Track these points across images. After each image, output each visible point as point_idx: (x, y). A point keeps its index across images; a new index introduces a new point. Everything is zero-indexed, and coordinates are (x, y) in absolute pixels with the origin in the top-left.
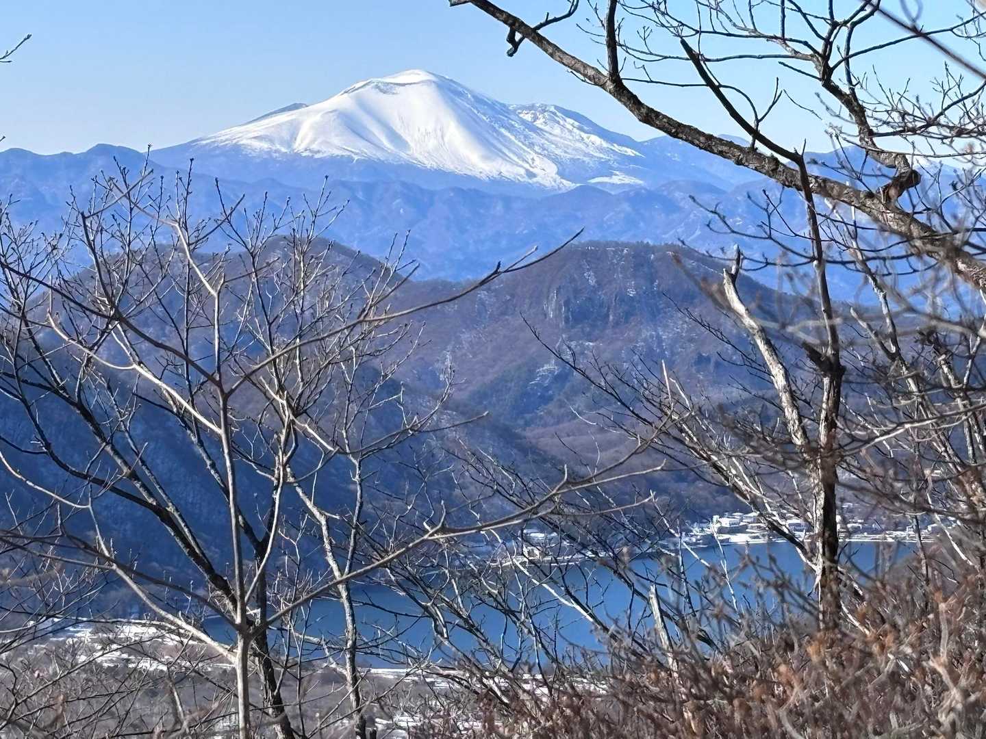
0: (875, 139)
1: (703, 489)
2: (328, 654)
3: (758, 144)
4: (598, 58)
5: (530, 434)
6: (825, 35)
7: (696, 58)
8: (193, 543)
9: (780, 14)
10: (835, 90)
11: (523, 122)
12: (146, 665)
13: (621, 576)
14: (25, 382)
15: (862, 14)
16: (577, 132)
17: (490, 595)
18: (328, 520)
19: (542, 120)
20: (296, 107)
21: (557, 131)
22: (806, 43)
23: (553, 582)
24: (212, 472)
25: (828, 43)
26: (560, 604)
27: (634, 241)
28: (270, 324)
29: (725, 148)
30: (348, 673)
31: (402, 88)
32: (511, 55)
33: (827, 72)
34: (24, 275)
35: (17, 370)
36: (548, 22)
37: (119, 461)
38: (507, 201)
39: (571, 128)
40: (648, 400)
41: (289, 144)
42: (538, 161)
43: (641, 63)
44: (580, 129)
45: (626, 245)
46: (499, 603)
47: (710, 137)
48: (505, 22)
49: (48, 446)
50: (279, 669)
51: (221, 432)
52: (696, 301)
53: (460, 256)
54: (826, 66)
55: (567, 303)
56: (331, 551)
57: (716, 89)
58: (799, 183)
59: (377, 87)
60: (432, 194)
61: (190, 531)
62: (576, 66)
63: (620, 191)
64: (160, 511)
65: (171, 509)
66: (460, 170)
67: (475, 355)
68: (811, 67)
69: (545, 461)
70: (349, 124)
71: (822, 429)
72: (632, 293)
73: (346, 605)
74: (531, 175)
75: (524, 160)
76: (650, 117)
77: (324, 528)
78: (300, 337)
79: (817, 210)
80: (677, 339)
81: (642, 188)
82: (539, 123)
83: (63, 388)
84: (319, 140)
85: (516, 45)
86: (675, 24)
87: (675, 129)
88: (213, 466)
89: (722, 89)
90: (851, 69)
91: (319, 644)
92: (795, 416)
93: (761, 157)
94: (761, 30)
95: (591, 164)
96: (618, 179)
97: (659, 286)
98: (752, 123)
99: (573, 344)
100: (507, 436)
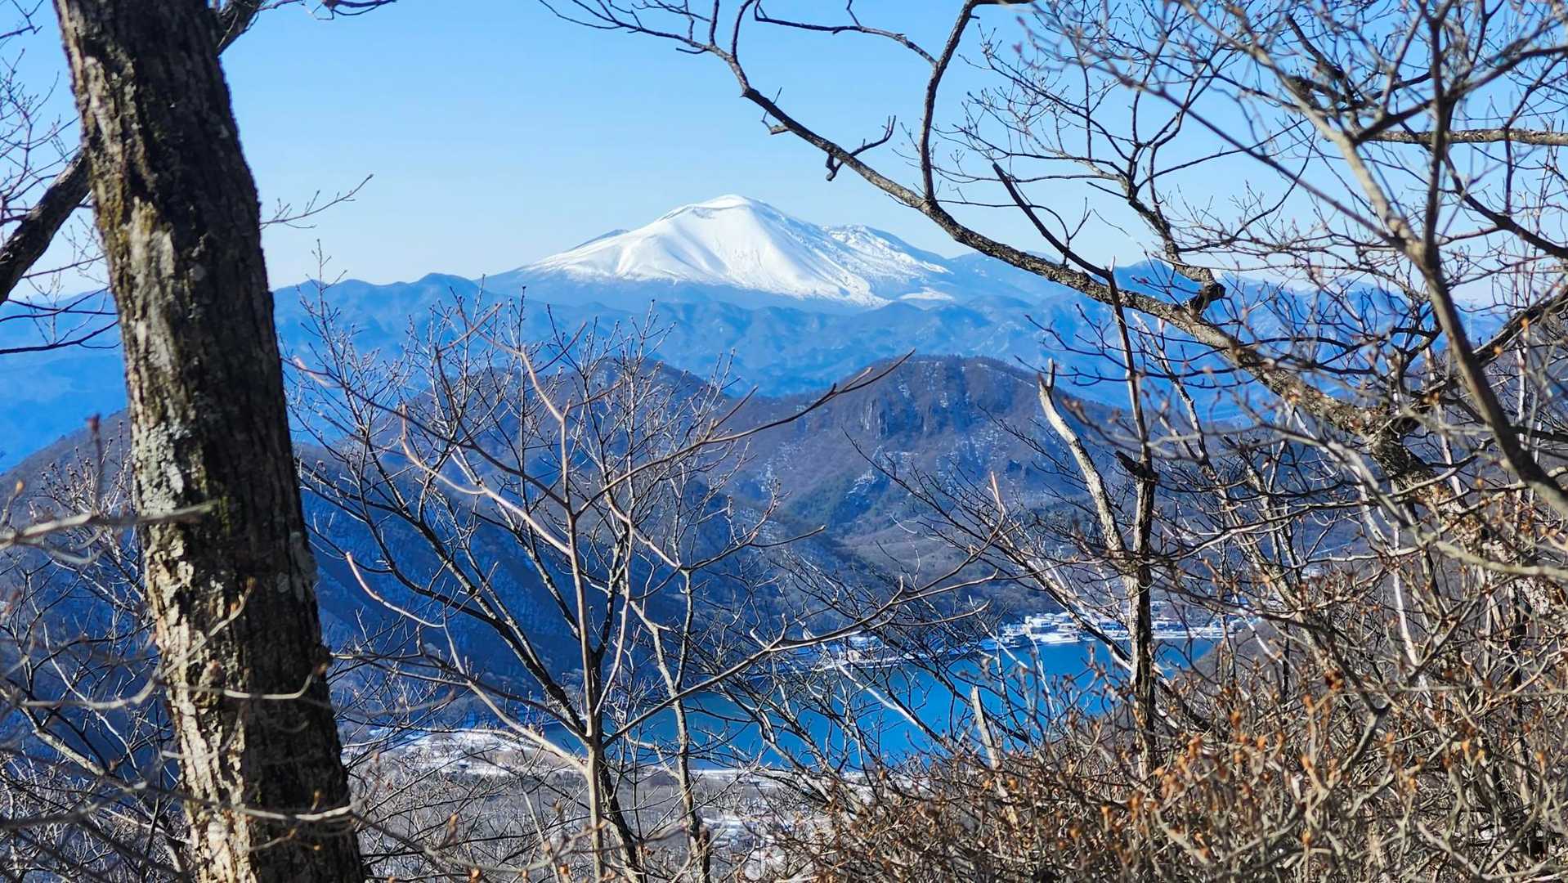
0: (1182, 255)
1: (1016, 591)
2: (661, 759)
3: (1069, 261)
4: (915, 181)
5: (850, 542)
6: (1130, 156)
7: (1008, 181)
8: (530, 654)
9: (1087, 137)
10: (1141, 208)
11: (837, 243)
12: (483, 770)
13: (941, 679)
14: (371, 504)
15: (1164, 136)
16: (887, 250)
17: (815, 699)
18: (659, 630)
19: (854, 240)
20: (616, 233)
21: (868, 249)
22: (1112, 164)
23: (876, 685)
24: (549, 586)
25: (1133, 163)
26: (882, 706)
27: (945, 354)
28: (602, 443)
29: (1038, 265)
30: (681, 777)
31: (718, 213)
32: (830, 180)
33: (1133, 191)
34: (369, 401)
35: (363, 493)
36: (865, 148)
37: (460, 578)
38: (822, 318)
39: (881, 247)
40: (966, 508)
41: (612, 267)
42: (851, 280)
43: (954, 185)
44: (891, 248)
45: (939, 358)
46: (823, 707)
47: (1023, 255)
48: (824, 148)
49: (392, 565)
50: (615, 775)
51: (570, 552)
52: (1007, 410)
53: (778, 373)
54: (1132, 185)
55: (882, 416)
56: (664, 661)
57: (1027, 209)
58: (1110, 298)
59: (694, 212)
60: (750, 312)
61: (528, 644)
62: (893, 189)
63: (930, 307)
64: (499, 624)
65: (510, 622)
66: (776, 289)
67: (795, 468)
68: (1119, 187)
69: (864, 567)
70: (670, 248)
71: (1137, 534)
72: (945, 404)
73: (678, 711)
74: (844, 292)
75: (838, 279)
76: (965, 236)
77: (656, 639)
78: (631, 454)
79: (1127, 324)
80: (989, 447)
81: (951, 303)
82: (851, 243)
83: (406, 509)
84: (641, 264)
85: (835, 170)
86: (987, 147)
87: (990, 248)
88: (549, 580)
89: (1033, 209)
90: (1155, 187)
91: (653, 749)
92: (1110, 521)
93: (1072, 273)
94: (1068, 152)
95: (902, 281)
96: (929, 294)
97: (970, 397)
98: (1063, 242)
99: (889, 454)
100: (826, 545)
